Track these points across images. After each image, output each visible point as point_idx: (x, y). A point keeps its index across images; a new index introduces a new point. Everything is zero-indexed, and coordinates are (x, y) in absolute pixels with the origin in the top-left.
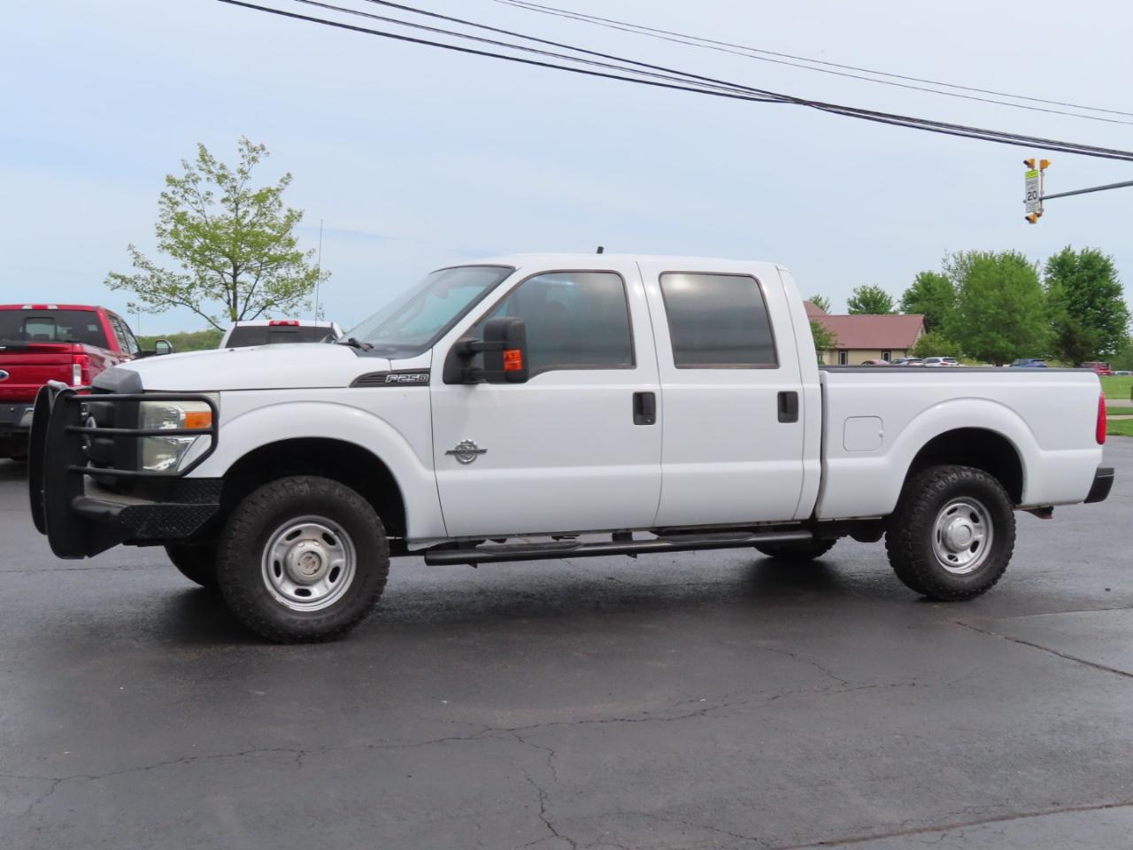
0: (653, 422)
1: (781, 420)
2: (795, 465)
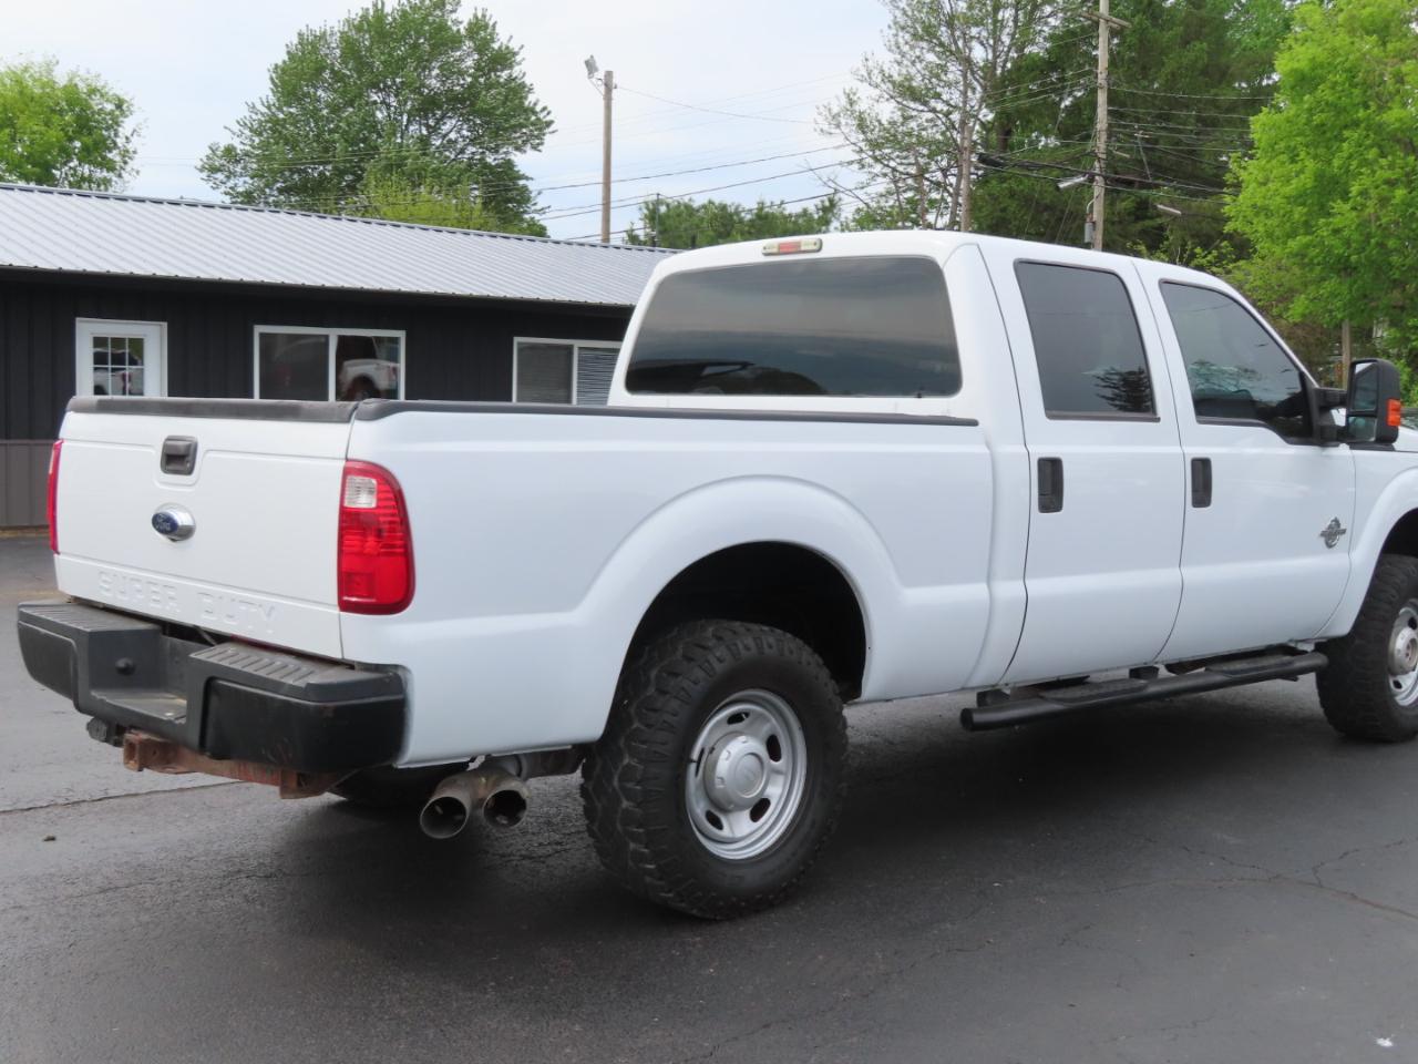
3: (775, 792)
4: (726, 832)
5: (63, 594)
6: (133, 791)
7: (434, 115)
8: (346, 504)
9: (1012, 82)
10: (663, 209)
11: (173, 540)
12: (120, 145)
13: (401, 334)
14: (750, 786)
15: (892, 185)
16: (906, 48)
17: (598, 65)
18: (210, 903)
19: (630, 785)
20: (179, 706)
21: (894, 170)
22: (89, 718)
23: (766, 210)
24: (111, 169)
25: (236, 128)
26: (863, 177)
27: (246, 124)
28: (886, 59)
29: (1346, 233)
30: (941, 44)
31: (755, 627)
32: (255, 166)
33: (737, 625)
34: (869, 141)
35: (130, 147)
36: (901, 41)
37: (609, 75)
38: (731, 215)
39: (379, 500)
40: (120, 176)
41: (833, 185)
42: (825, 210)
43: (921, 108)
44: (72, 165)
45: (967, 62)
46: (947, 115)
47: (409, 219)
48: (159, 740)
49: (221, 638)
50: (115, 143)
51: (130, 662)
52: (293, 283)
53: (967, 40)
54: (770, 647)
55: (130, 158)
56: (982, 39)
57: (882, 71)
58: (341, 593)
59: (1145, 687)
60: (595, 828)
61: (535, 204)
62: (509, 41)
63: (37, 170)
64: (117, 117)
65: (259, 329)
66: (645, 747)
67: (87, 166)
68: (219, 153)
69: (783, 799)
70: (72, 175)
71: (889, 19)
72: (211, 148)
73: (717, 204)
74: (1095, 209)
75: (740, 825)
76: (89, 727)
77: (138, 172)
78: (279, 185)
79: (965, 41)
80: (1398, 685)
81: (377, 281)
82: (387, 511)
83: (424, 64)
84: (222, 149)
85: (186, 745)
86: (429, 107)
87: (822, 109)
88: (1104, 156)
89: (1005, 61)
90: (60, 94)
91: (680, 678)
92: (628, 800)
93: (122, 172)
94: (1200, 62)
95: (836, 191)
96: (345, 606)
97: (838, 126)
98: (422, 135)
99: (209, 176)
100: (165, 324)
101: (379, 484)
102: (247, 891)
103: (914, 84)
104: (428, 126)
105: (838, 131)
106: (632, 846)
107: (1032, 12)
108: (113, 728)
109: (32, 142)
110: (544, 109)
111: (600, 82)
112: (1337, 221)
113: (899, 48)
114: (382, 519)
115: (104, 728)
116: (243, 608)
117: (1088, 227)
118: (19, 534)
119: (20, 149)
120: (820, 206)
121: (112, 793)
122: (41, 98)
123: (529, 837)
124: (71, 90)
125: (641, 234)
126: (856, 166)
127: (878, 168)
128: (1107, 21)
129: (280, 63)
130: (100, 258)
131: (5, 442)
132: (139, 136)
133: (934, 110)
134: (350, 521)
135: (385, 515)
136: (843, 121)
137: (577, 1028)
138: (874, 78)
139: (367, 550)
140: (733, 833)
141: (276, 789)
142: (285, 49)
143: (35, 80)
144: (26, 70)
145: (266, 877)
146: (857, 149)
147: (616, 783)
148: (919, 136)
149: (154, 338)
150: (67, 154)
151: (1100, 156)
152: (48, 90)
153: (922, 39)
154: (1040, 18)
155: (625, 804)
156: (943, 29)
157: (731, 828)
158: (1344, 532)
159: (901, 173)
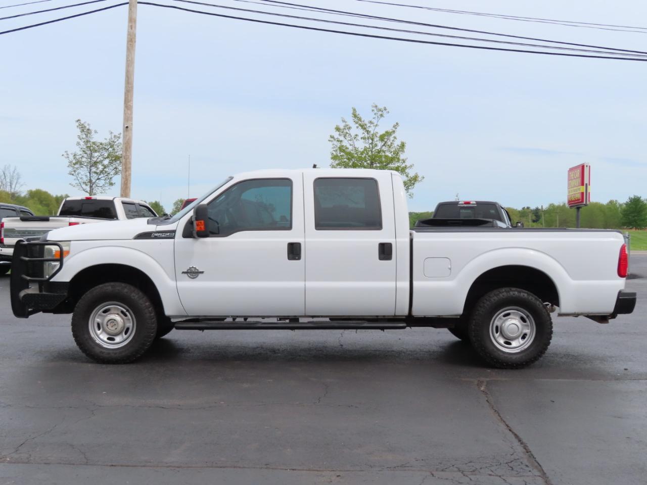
0: (299, 258)
1: (381, 258)
2: (392, 284)
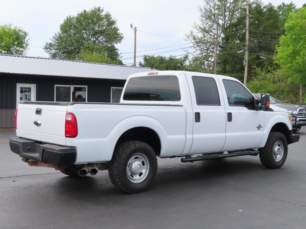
3: (143, 171)
4: (134, 178)
5: (17, 136)
6: (29, 174)
7: (97, 36)
8: (67, 119)
9: (228, 28)
10: (148, 58)
11: (38, 126)
12: (26, 43)
13: (86, 87)
14: (139, 170)
15: (201, 52)
16: (204, 21)
17: (133, 26)
18: (43, 190)
19: (116, 169)
20: (38, 155)
21: (202, 48)
22: (22, 158)
23: (172, 58)
24: (24, 48)
25: (52, 39)
26: (195, 50)
27: (54, 38)
28: (200, 24)
29: (299, 63)
30: (212, 20)
31: (139, 142)
32: (56, 47)
33: (136, 142)
34: (195, 42)
35: (28, 43)
36: (203, 19)
37: (136, 28)
38: (163, 59)
39: (72, 119)
40: (25, 50)
41: (187, 52)
42: (185, 58)
43: (208, 34)
44: (15, 47)
45: (218, 24)
46: (214, 36)
47: (90, 61)
48: (34, 161)
49: (45, 143)
50: (24, 42)
51: (30, 148)
52: (63, 76)
53: (218, 19)
54: (142, 145)
55: (28, 46)
56: (222, 19)
57: (199, 26)
58: (65, 134)
59: (219, 155)
60: (111, 177)
61: (120, 56)
62: (114, 19)
63: (7, 49)
64: (25, 36)
65: (56, 86)
66: (119, 162)
67: (18, 48)
68: (48, 45)
69: (145, 173)
70: (15, 50)
71: (200, 15)
72: (46, 44)
73: (160, 56)
74: (246, 58)
75: (137, 177)
76: (22, 159)
77: (29, 49)
78: (62, 52)
79: (217, 19)
80: (276, 157)
81: (81, 75)
82: (73, 120)
83: (95, 24)
84: (49, 44)
85: (39, 161)
86: (95, 33)
87: (185, 35)
88: (248, 46)
89: (227, 24)
90: (12, 32)
91: (125, 150)
92: (116, 171)
93: (26, 49)
94: (271, 25)
95: (188, 53)
96: (66, 136)
97: (189, 39)
98: (94, 40)
99: (46, 50)
100: (36, 85)
101: (72, 116)
102: (50, 189)
103: (206, 29)
104: (95, 38)
105: (189, 40)
106: (117, 180)
107: (233, 13)
108: (26, 159)
109: (6, 42)
110: (121, 34)
111: (133, 29)
112: (298, 61)
113: (203, 21)
114: (72, 122)
115: (25, 159)
116: (49, 137)
117: (244, 61)
118: (4, 129)
119: (3, 44)
120: (184, 57)
121: (25, 175)
122: (8, 32)
123: (102, 182)
124: (15, 30)
125: (143, 63)
126: (193, 48)
127: (198, 48)
128: (248, 15)
129: (62, 24)
130: (22, 70)
131: (1, 109)
132: (30, 40)
133: (211, 35)
134: (67, 122)
135: (73, 121)
136: (190, 37)
137: (104, 207)
138: (197, 28)
139: (70, 127)
140: (135, 178)
141: (54, 169)
142: (64, 21)
143: (7, 28)
144: (5, 26)
145: (53, 187)
146: (193, 44)
147: (114, 168)
148: (207, 41)
149: (33, 87)
150: (14, 45)
151: (247, 45)
152: (10, 31)
153: (208, 19)
154: (235, 14)
155: (115, 172)
156: (213, 17)
157: (135, 177)
158: (262, 127)
159: (203, 49)
